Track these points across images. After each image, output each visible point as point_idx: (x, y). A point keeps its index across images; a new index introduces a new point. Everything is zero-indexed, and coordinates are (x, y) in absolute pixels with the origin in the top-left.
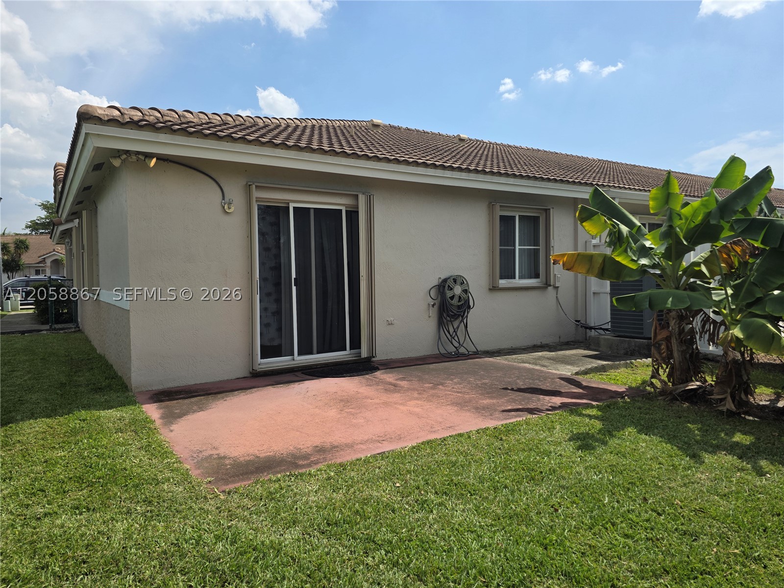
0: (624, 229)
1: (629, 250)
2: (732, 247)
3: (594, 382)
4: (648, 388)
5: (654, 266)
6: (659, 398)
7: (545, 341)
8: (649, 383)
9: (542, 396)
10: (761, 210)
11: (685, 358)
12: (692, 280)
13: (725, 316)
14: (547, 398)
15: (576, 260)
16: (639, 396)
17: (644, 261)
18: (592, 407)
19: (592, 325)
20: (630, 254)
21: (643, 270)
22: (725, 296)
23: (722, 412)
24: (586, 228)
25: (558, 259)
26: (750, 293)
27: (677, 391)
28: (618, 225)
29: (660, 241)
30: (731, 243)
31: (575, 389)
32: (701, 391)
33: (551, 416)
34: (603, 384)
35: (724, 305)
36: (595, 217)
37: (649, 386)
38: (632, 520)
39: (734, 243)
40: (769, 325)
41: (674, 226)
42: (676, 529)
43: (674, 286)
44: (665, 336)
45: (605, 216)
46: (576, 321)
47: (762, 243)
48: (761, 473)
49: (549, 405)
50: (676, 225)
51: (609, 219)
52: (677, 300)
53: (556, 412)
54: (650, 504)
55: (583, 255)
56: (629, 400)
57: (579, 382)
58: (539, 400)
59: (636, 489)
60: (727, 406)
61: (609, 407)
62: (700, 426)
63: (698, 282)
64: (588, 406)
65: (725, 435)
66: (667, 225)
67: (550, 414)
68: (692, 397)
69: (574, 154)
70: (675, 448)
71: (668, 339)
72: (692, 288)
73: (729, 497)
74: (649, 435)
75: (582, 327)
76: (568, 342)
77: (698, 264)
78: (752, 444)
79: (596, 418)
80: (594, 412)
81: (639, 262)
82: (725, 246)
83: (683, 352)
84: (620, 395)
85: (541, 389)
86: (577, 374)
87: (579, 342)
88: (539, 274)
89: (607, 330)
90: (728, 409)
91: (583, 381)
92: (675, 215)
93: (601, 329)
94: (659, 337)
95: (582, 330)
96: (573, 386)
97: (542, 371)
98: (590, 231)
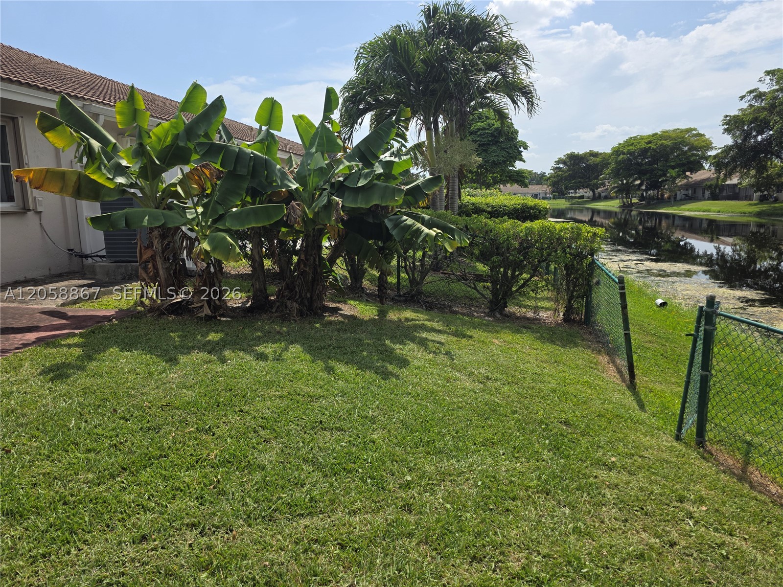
0: (96, 145)
1: (103, 167)
2: (201, 169)
3: (82, 311)
4: (139, 308)
5: (132, 186)
6: (148, 315)
7: (30, 276)
8: (139, 303)
9: (12, 335)
10: (221, 137)
11: (170, 274)
12: (170, 200)
13: (197, 232)
14: (19, 336)
15: (45, 178)
16: (128, 317)
17: (121, 180)
18: (74, 335)
19: (88, 252)
20: (104, 171)
21: (121, 189)
22: (195, 215)
23: (201, 318)
24: (51, 140)
25: (22, 175)
26: (215, 210)
27: (164, 306)
28: (87, 139)
29: (133, 158)
30: (200, 166)
31: (58, 321)
32: (184, 302)
33: (20, 354)
34: (92, 310)
35: (196, 223)
36: (60, 127)
37: (139, 306)
38: (97, 434)
39: (203, 166)
40: (228, 237)
41: (144, 144)
42: (141, 429)
43: (154, 206)
44: (150, 256)
45: (71, 128)
46: (69, 250)
47: (221, 166)
48: (223, 361)
49: (21, 343)
50: (146, 143)
51: (75, 131)
52: (152, 218)
53: (27, 349)
54: (120, 413)
55: (52, 172)
56: (116, 322)
57: (65, 313)
58: (7, 340)
59: (108, 403)
60: (205, 312)
61: (93, 332)
62: (181, 333)
63: (175, 202)
64: (68, 336)
65: (201, 336)
66: (138, 142)
67: (19, 352)
68: (179, 309)
69: (60, 62)
70: (154, 357)
71: (153, 258)
72: (170, 207)
73: (194, 387)
74: (132, 350)
75: (76, 256)
76: (60, 274)
77: (174, 185)
78: (222, 339)
79: (77, 345)
80: (76, 340)
81: (116, 181)
82: (196, 169)
83: (167, 269)
84: (108, 318)
85: (12, 328)
86: (63, 305)
87: (74, 273)
88: (13, 196)
89: (104, 257)
90: (206, 315)
91: (70, 311)
92: (144, 134)
93: (97, 256)
94: (145, 257)
95: (77, 260)
96: (55, 319)
97: (20, 308)
98: (56, 143)
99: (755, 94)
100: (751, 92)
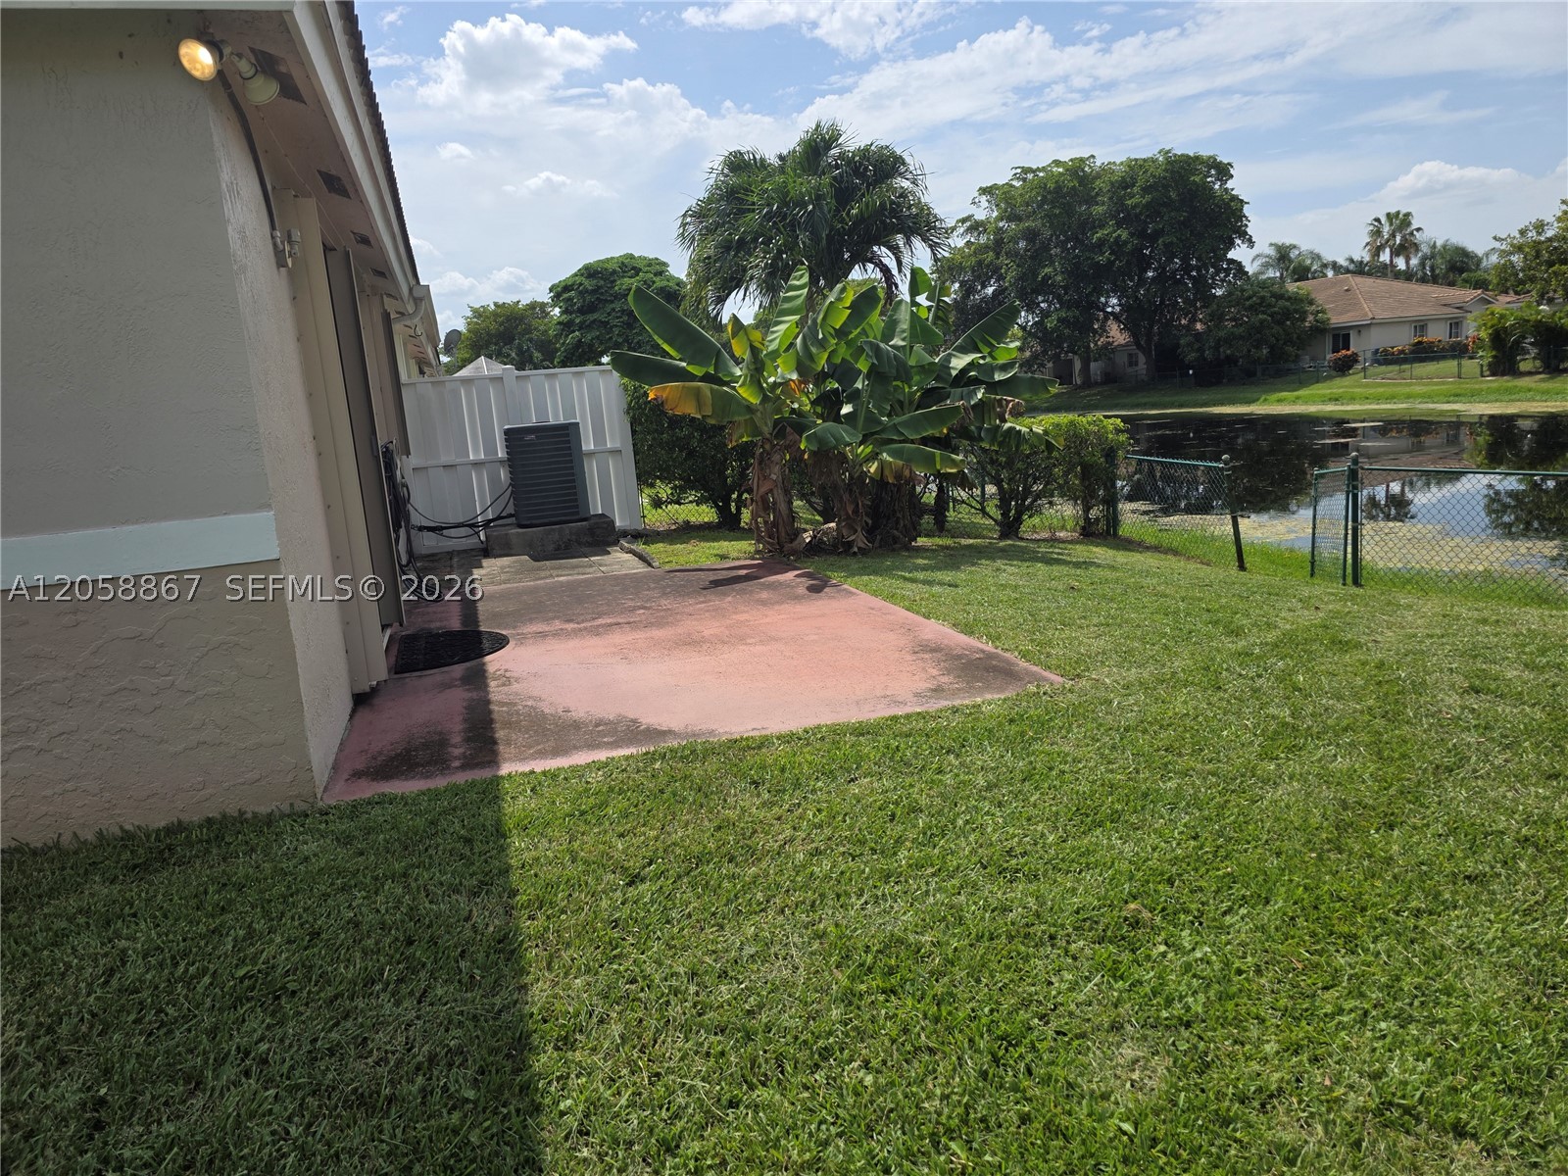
15: (681, 396)
94: (763, 490)
99: (968, 224)
100: (963, 221)
